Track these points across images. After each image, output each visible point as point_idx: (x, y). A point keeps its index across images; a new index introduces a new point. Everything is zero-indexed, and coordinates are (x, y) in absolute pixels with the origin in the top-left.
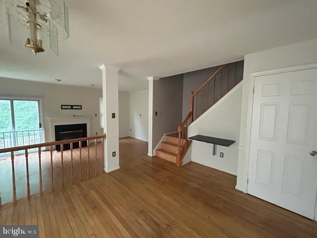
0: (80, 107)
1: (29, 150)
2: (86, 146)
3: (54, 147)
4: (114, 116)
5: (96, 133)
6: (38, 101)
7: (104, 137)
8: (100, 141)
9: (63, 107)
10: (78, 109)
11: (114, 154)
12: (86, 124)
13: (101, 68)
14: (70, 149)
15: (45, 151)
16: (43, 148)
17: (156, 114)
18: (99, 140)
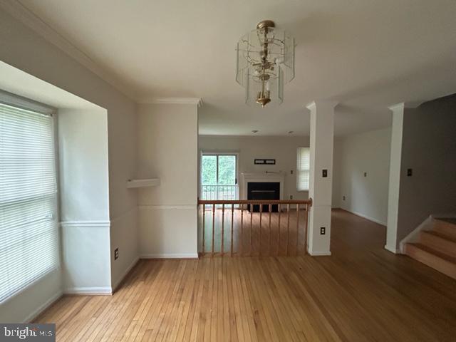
0: (273, 162)
1: (225, 205)
2: (277, 211)
3: (245, 206)
4: (325, 173)
5: (291, 196)
6: (236, 156)
7: (310, 203)
8: (295, 207)
9: (256, 162)
10: (272, 164)
11: (323, 231)
12: (279, 183)
13: (308, 107)
14: (259, 212)
15: (239, 209)
16: (236, 206)
17: (407, 173)
18: (302, 206)
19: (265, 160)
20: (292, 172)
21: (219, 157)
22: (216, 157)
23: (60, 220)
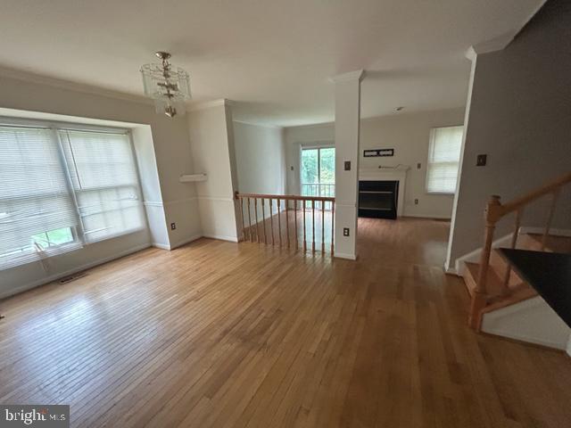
19: (378, 151)
20: (419, 166)
21: (321, 150)
22: (317, 151)
23: (143, 201)
